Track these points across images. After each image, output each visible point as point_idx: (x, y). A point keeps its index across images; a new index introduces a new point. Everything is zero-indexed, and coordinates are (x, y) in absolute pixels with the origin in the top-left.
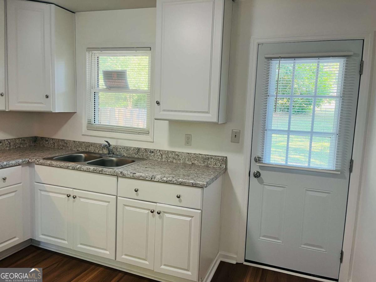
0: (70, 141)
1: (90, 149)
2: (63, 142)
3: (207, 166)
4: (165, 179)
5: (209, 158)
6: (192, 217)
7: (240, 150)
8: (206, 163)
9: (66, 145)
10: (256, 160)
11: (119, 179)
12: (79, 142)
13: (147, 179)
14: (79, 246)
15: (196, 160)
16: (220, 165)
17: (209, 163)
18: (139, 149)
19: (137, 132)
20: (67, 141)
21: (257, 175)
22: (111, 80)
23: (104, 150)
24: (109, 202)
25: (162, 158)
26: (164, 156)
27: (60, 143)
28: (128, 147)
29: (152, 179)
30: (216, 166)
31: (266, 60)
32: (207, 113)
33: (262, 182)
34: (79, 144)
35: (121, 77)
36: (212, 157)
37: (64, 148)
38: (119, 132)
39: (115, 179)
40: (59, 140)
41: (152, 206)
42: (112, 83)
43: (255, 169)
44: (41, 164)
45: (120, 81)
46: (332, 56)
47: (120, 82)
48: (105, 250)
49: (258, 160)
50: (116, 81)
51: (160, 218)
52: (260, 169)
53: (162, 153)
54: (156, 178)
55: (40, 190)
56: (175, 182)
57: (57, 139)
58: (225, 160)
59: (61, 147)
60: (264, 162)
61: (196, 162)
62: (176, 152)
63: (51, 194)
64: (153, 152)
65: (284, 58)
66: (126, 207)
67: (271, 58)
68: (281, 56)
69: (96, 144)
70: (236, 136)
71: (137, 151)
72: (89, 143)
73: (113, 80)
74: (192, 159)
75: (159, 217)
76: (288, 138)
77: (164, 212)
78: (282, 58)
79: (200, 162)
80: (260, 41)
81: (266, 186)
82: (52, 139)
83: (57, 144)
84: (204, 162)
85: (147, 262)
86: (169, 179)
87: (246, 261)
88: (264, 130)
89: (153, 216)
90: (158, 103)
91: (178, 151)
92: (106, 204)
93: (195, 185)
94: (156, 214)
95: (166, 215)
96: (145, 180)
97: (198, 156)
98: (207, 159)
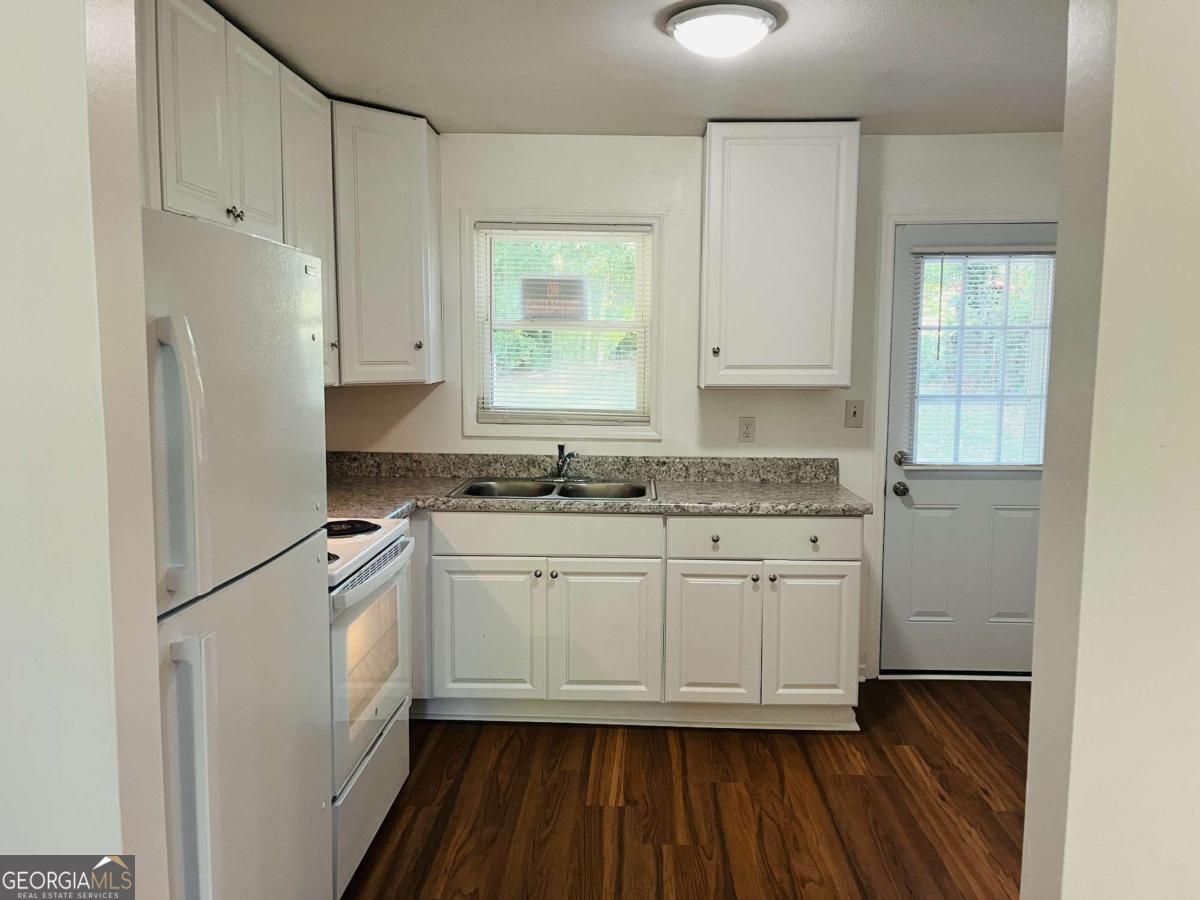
0: (429, 454)
1: (490, 472)
2: (408, 459)
3: (796, 480)
4: (782, 507)
5: (800, 465)
6: (844, 576)
7: (867, 443)
8: (794, 477)
9: (417, 466)
10: (900, 462)
12: (456, 455)
13: (740, 512)
14: (565, 687)
15: (769, 471)
16: (824, 477)
17: (800, 475)
18: (627, 461)
19: (617, 421)
20: (420, 455)
21: (901, 491)
22: (542, 301)
23: (531, 469)
24: (644, 574)
25: (687, 476)
26: (692, 470)
27: (398, 464)
28: (596, 458)
29: (751, 511)
30: (817, 481)
31: (912, 258)
32: (829, 367)
33: (910, 505)
34: (456, 461)
35: (573, 293)
36: (806, 462)
37: (411, 474)
38: (568, 422)
39: (659, 520)
40: (392, 454)
41: (753, 568)
42: (542, 307)
43: (898, 476)
44: (456, 509)
45: (568, 301)
46: (1037, 253)
47: (565, 305)
48: (636, 683)
49: (902, 459)
50: (557, 301)
51: (774, 589)
52: (907, 476)
53: (688, 463)
54: (761, 508)
55: (449, 572)
56: (806, 510)
57: (386, 454)
58: (833, 466)
59: (402, 474)
60: (914, 462)
61: (771, 476)
62: (720, 459)
63: (480, 578)
64: (664, 463)
65: (950, 254)
66: (688, 579)
67: (922, 254)
68: (945, 250)
69: (508, 456)
70: (855, 413)
71: (622, 463)
72: (487, 455)
73: (547, 301)
74: (761, 472)
75: (771, 587)
76: (958, 411)
77: (782, 576)
78: (945, 254)
79: (780, 476)
80: (900, 220)
81: (918, 511)
82: (372, 454)
83: (388, 467)
84: (789, 474)
85: (741, 690)
86: (791, 506)
87: (883, 672)
88: (913, 397)
89: (756, 589)
90: (716, 352)
91: (725, 454)
92: (638, 579)
93: (848, 513)
94: (765, 583)
95: (788, 581)
96: (735, 514)
97: (773, 463)
98: (794, 467)
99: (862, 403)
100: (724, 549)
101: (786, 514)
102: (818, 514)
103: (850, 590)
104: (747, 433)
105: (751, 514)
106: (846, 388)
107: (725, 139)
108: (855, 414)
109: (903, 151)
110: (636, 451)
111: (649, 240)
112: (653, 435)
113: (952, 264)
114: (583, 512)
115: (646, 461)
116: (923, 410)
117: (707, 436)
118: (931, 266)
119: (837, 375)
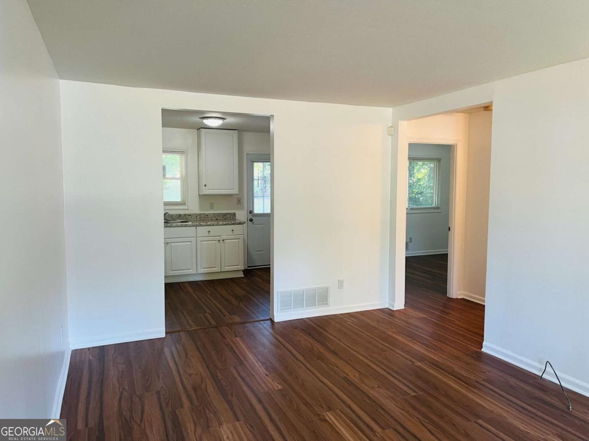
3: (225, 219)
4: (225, 223)
6: (239, 239)
7: (242, 208)
10: (250, 213)
11: (198, 228)
13: (215, 225)
16: (232, 217)
17: (226, 217)
18: (180, 215)
19: (177, 204)
21: (251, 220)
24: (191, 242)
25: (197, 218)
26: (198, 217)
30: (230, 218)
31: (251, 162)
32: (233, 189)
33: (253, 224)
36: (228, 213)
39: (194, 228)
41: (218, 238)
43: (250, 216)
48: (190, 269)
49: (251, 212)
51: (223, 243)
52: (252, 217)
53: (196, 215)
54: (220, 223)
56: (230, 223)
58: (234, 214)
60: (254, 213)
61: (219, 218)
62: (205, 214)
66: (202, 242)
67: (253, 161)
71: (178, 216)
74: (216, 217)
76: (264, 200)
77: (225, 240)
78: (259, 162)
80: (248, 153)
81: (255, 225)
84: (223, 217)
85: (216, 269)
86: (227, 222)
87: (248, 267)
88: (253, 197)
89: (219, 243)
90: (205, 186)
91: (206, 212)
92: (189, 243)
93: (240, 224)
94: (221, 241)
95: (227, 241)
96: (213, 225)
97: (219, 214)
98: (225, 215)
99: (241, 198)
100: (211, 234)
101: (226, 225)
102: (233, 224)
103: (241, 242)
104: (212, 207)
105: (217, 225)
106: (237, 194)
107: (205, 133)
108: (239, 201)
109: (247, 136)
110: (182, 212)
111: (183, 156)
112: (186, 208)
113: (261, 164)
114: (175, 227)
115: (185, 215)
116: (256, 200)
117: (201, 208)
118: (255, 164)
119: (235, 191)
